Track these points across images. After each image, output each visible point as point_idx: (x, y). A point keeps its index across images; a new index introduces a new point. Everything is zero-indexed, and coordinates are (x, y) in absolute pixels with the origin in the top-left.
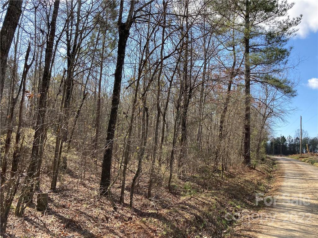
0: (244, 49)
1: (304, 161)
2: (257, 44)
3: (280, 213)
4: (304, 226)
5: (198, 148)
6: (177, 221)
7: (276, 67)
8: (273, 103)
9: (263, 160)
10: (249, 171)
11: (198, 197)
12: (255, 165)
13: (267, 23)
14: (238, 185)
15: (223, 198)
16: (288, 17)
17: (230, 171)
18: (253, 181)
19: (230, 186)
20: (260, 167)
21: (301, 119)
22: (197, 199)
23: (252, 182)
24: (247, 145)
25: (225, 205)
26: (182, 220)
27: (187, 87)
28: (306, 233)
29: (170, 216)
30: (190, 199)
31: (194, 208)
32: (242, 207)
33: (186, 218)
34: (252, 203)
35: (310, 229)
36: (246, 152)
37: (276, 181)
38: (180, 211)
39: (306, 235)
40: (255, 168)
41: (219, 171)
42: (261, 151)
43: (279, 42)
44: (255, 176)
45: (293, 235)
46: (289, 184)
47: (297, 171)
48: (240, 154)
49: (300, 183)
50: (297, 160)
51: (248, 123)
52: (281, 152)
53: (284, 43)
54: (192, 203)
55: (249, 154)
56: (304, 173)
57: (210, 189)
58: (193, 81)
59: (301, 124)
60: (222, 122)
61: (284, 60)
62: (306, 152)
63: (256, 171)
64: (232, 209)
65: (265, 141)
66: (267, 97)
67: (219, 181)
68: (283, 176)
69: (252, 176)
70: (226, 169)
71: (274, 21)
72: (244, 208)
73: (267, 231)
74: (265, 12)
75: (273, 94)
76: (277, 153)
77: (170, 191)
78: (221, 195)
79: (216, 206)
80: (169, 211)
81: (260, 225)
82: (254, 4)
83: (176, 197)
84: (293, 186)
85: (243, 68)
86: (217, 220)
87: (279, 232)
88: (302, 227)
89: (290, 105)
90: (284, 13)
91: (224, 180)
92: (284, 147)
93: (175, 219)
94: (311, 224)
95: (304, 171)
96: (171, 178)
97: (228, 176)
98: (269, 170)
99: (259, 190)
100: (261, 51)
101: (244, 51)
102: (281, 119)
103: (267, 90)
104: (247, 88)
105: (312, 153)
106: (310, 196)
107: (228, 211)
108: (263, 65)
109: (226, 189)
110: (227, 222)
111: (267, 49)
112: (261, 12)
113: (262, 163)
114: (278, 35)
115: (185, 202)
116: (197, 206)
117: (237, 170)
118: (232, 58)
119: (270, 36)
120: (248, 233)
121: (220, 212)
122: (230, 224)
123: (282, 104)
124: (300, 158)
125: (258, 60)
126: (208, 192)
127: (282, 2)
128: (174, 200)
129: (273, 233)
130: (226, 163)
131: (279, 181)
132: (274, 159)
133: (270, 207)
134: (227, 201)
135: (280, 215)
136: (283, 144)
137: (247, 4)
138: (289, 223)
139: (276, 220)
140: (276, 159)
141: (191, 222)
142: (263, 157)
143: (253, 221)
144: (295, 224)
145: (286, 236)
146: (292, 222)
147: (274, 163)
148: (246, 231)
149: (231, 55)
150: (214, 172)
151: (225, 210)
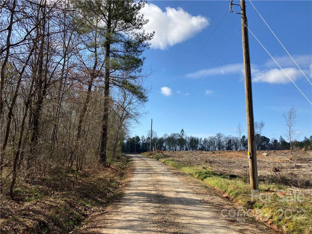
0: (105, 52)
1: (152, 158)
2: (117, 50)
3: (125, 206)
4: (143, 215)
6: (15, 231)
7: (133, 74)
8: (129, 107)
9: (118, 158)
10: (104, 170)
11: (46, 200)
12: (110, 163)
13: (127, 32)
14: (91, 184)
15: (74, 199)
16: (144, 31)
17: (85, 171)
18: (106, 179)
19: (82, 185)
20: (115, 165)
21: (152, 121)
22: (44, 203)
23: (105, 179)
24: (104, 144)
25: (75, 205)
26: (22, 228)
27: (41, 82)
28: (143, 221)
29: (7, 225)
30: (35, 204)
31: (39, 213)
32: (92, 205)
33: (27, 226)
34: (102, 200)
35: (147, 217)
36: (102, 151)
37: (127, 177)
38: (21, 219)
40: (110, 166)
41: (73, 172)
42: (118, 149)
43: (136, 52)
44: (109, 174)
45: (132, 225)
46: (137, 179)
47: (146, 166)
48: (96, 154)
49: (146, 177)
50: (148, 157)
51: (106, 123)
52: (135, 150)
53: (140, 53)
54: (37, 208)
55: (105, 153)
56: (151, 168)
57: (62, 190)
58: (48, 77)
59: (152, 125)
60: (81, 122)
61: (139, 69)
62: (155, 150)
63: (110, 169)
64: (82, 208)
65: (121, 141)
66: (125, 100)
67: (72, 181)
68: (133, 172)
69: (106, 174)
70: (81, 169)
71: (132, 32)
72: (94, 206)
73: (111, 225)
74: (125, 22)
75: (130, 98)
76: (132, 152)
77: (11, 197)
78: (72, 195)
79: (65, 207)
80: (6, 220)
81: (106, 221)
82: (115, 12)
83: (19, 203)
84: (140, 180)
85: (104, 71)
86: (64, 222)
87: (121, 224)
88: (141, 216)
89: (143, 109)
90: (140, 26)
91: (77, 180)
92: (138, 145)
93: (13, 229)
94: (149, 213)
95: (150, 166)
96: (14, 182)
97: (83, 175)
98: (122, 167)
99: (111, 186)
100: (120, 57)
101: (105, 55)
102: (136, 121)
103: (125, 93)
104: (106, 90)
105: (159, 151)
106: (151, 188)
107: (77, 211)
108: (121, 70)
109: (78, 189)
110: (75, 223)
111: (125, 56)
112: (122, 21)
113: (117, 161)
114: (135, 45)
115: (29, 207)
116: (43, 210)
117: (92, 170)
118: (94, 59)
119: (128, 44)
120: (93, 230)
121: (69, 213)
122: (78, 224)
123: (137, 108)
124: (149, 155)
125: (117, 65)
126: (58, 194)
127: (139, 17)
128: (16, 207)
129: (116, 226)
130: (82, 163)
131: (130, 177)
132: (129, 156)
133: (118, 201)
134: (77, 200)
135: (125, 208)
136: (137, 143)
137: (110, 10)
138: (131, 214)
139: (121, 213)
140: (131, 156)
141: (32, 229)
142: (119, 156)
143: (100, 218)
144: (136, 214)
145: (127, 226)
146: (134, 213)
147: (128, 160)
148: (91, 228)
149: (93, 56)
150: (68, 172)
151: (75, 210)
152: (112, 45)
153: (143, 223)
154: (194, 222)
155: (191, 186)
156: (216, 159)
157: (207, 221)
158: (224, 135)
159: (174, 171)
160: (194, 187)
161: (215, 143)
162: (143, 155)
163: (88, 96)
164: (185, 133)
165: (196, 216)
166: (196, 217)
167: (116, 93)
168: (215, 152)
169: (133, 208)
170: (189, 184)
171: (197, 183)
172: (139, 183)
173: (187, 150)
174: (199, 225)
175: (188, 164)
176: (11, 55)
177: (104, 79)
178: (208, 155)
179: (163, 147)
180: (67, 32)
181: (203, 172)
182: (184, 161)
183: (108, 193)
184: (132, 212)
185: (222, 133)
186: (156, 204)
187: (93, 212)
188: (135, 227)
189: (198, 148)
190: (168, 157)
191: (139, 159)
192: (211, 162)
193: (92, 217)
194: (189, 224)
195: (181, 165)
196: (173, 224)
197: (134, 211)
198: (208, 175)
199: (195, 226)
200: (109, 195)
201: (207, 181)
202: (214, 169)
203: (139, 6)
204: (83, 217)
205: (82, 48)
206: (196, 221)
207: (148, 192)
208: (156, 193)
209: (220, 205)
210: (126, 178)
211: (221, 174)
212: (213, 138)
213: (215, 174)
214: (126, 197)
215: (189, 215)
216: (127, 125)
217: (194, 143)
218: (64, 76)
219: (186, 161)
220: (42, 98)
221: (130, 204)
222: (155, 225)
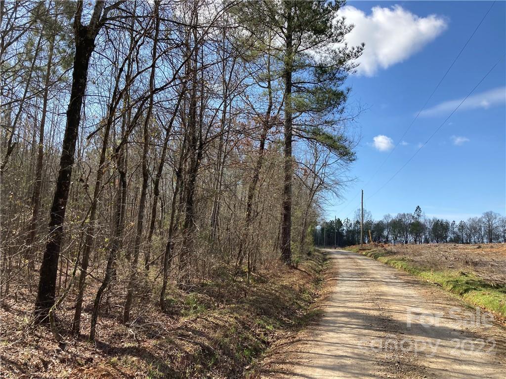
0: (284, 87)
1: (365, 255)
2: (302, 80)
3: (328, 333)
4: (360, 349)
5: (212, 239)
6: (171, 358)
7: (329, 117)
8: (324, 171)
9: (309, 254)
10: (289, 272)
11: (208, 316)
12: (297, 262)
13: (318, 50)
14: (271, 294)
15: (247, 316)
16: (346, 45)
17: (261, 273)
18: (293, 287)
19: (258, 296)
20: (305, 265)
21: (362, 193)
22: (207, 320)
23: (291, 288)
24: (286, 232)
25: (249, 325)
26: (180, 355)
27: (195, 140)
28: (361, 359)
29: (160, 349)
30: (194, 321)
31: (201, 334)
32: (275, 328)
33: (186, 352)
34: (290, 321)
35: (367, 353)
36: (284, 244)
37: (326, 285)
38: (178, 342)
39: (361, 362)
40: (297, 266)
41: (243, 274)
42: (307, 241)
43: (333, 80)
44: (296, 279)
45: (343, 364)
46: (343, 289)
47: (356, 269)
48: (275, 247)
49: (358, 287)
50: (357, 253)
51: (289, 199)
52: (335, 242)
53: (340, 82)
54: (198, 326)
55: (289, 245)
56: (365, 271)
57: (229, 302)
58: (204, 132)
59: (362, 201)
60: (250, 197)
61: (340, 107)
62: (369, 242)
63: (298, 271)
64: (260, 331)
65: (312, 227)
66: (316, 161)
67: (243, 289)
68: (336, 278)
69: (292, 279)
70: (254, 270)
71: (326, 49)
72: (278, 328)
73: (308, 361)
74: (315, 34)
75: (325, 157)
76: (330, 244)
77: (162, 309)
78: (245, 310)
79: (236, 329)
80: (159, 342)
81: (299, 354)
82: (298, 20)
83: (173, 318)
84: (348, 292)
85: (283, 116)
86: (237, 351)
88: (356, 351)
89: (347, 173)
90: (339, 38)
91: (250, 287)
92: (340, 234)
93: (168, 355)
95: (364, 269)
96: (164, 287)
97: (257, 280)
98: (317, 269)
99: (302, 299)
100: (308, 91)
101: (284, 90)
102: (336, 193)
103: (316, 150)
104: (287, 147)
105: (376, 243)
106: (369, 305)
107: (253, 335)
108: (310, 113)
109: (253, 301)
110: (251, 353)
111: (316, 88)
112: (309, 33)
113: (307, 259)
114: (332, 69)
115: (186, 325)
116: (206, 330)
117: (271, 271)
118: (267, 99)
119: (321, 70)
120: (281, 366)
121: (242, 337)
122: (256, 355)
123: (337, 172)
124: (360, 250)
125: (304, 105)
126: (225, 308)
127: (338, 22)
128: (169, 324)
129: (317, 363)
130: (255, 261)
131: (330, 285)
132: (326, 252)
133: (315, 324)
134: (253, 319)
135: (328, 335)
136: (338, 230)
137: (289, 18)
138: (339, 346)
139: (322, 343)
140: (329, 252)
141: (194, 357)
142: (309, 250)
143: (290, 348)
144: (347, 347)
145: (334, 365)
146: (344, 345)
147: (325, 258)
148: (278, 363)
149: (265, 95)
150: (236, 274)
151: (250, 333)
152: (294, 73)
153: (362, 363)
154: (453, 369)
155: (440, 305)
156: (486, 259)
157: (479, 369)
158: (499, 214)
159: (406, 278)
160: (447, 306)
161: (480, 229)
162: (349, 250)
163: (261, 158)
164: (424, 213)
165: (457, 358)
166: (456, 360)
167: (302, 150)
168: (482, 245)
169: (341, 336)
170: (437, 301)
171: (452, 300)
172: (348, 296)
173: (428, 243)
174: (463, 374)
175: (432, 267)
176: (156, 103)
177: (283, 129)
178: (470, 251)
179: (384, 237)
180: (227, 61)
181: (461, 281)
182: (423, 261)
183: (298, 309)
184: (340, 342)
185: (496, 212)
186: (380, 333)
187: (278, 339)
188: (348, 367)
189: (448, 239)
190: (395, 253)
191: (343, 256)
192: (475, 264)
193: (276, 346)
194: (445, 372)
195: (419, 268)
196: (415, 369)
197: (343, 342)
198: (470, 286)
199: (456, 375)
200: (300, 313)
201: (470, 297)
202: (483, 276)
203: (336, 4)
204: (264, 346)
205: (250, 84)
206: (457, 367)
207: (364, 311)
208: (378, 314)
209: (501, 341)
210: (324, 287)
211: (497, 285)
212: (477, 220)
213: (485, 286)
214: (329, 318)
215: (442, 356)
216: (320, 200)
217: (440, 231)
218: (226, 128)
219: (428, 261)
220: (198, 165)
221: (335, 330)
222: (382, 367)
